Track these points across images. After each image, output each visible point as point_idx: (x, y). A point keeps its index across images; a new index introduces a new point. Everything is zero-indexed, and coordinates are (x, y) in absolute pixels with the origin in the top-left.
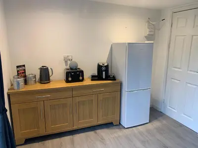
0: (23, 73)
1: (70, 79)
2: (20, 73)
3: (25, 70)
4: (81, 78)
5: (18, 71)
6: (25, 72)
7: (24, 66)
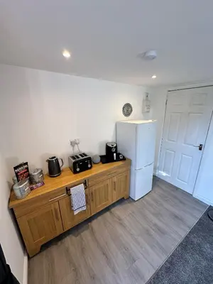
0: (25, 173)
1: (78, 170)
2: (21, 174)
3: (27, 168)
4: (89, 166)
5: (16, 174)
6: (28, 171)
7: (26, 163)
